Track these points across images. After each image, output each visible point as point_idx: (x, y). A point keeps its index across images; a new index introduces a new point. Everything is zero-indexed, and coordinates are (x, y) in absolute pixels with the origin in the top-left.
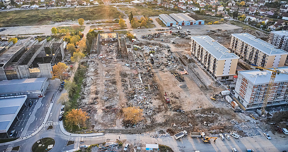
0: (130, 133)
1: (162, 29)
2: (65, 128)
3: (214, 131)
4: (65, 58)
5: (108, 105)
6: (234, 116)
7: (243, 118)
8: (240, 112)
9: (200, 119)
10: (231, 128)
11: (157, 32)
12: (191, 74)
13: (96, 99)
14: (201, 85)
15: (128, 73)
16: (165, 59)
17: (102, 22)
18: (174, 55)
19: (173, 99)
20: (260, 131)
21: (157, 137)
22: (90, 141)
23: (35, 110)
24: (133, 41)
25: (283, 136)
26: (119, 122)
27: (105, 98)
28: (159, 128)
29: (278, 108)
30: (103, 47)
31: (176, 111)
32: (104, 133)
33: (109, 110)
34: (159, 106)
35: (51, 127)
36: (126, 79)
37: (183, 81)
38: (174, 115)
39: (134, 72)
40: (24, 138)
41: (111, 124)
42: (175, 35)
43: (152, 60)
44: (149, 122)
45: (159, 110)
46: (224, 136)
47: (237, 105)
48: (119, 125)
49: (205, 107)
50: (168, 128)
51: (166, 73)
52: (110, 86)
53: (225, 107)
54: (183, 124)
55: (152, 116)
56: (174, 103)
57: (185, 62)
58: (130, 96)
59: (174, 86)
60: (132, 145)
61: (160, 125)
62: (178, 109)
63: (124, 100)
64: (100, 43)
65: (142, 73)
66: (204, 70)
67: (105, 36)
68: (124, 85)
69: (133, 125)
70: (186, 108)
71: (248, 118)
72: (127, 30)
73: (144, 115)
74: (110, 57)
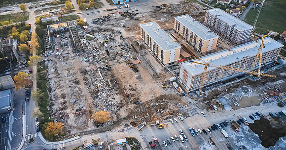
0: (102, 131)
2: (45, 138)
3: (166, 117)
5: (77, 108)
6: (180, 100)
7: (187, 101)
8: (184, 95)
9: (155, 108)
10: (178, 112)
11: (106, 14)
12: (144, 62)
13: (65, 103)
14: (152, 73)
15: (88, 69)
16: (119, 48)
18: (126, 41)
19: (132, 92)
20: (198, 111)
21: (123, 131)
22: (71, 146)
23: (10, 126)
24: (84, 29)
25: (213, 111)
26: (90, 123)
27: (73, 101)
28: (124, 123)
29: (211, 87)
30: (56, 40)
31: (135, 103)
32: (80, 136)
33: (79, 113)
34: (121, 101)
35: (32, 140)
36: (87, 76)
37: (138, 71)
38: (134, 107)
39: (93, 67)
41: (84, 127)
43: (107, 51)
44: (115, 118)
45: (121, 105)
46: (173, 120)
47: (181, 90)
48: (91, 127)
49: (158, 96)
50: (131, 121)
51: (122, 64)
52: (74, 87)
53: (173, 93)
54: (142, 114)
55: (117, 112)
56: (133, 95)
57: (137, 48)
58: (95, 95)
59: (130, 78)
60: (105, 142)
61: (125, 119)
62: (136, 102)
63: (91, 101)
64: (52, 35)
65: (100, 68)
66: (154, 56)
67: (55, 27)
68: (86, 84)
69: (103, 124)
70: (143, 99)
71: (190, 100)
72: (75, 13)
73: (110, 112)
74: (66, 52)
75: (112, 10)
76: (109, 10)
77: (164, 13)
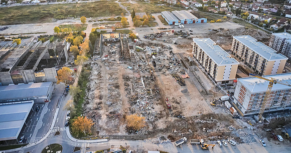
0: (133, 139)
1: (164, 28)
2: (71, 134)
3: (212, 138)
4: (68, 60)
5: (112, 110)
6: (232, 122)
7: (241, 124)
8: (238, 118)
9: (200, 125)
10: (229, 135)
11: (159, 31)
12: (192, 78)
13: (100, 103)
14: (201, 90)
15: (131, 76)
16: (167, 62)
17: (105, 20)
18: (176, 57)
19: (175, 105)
20: (256, 138)
21: (158, 143)
22: (96, 147)
23: (42, 116)
24: (135, 42)
25: (277, 142)
26: (122, 127)
27: (109, 103)
28: (160, 135)
29: (275, 114)
30: (106, 48)
31: (177, 117)
32: (109, 139)
33: (113, 115)
34: (161, 112)
35: (58, 133)
36: (129, 83)
37: (184, 85)
38: (175, 120)
39: (136, 75)
40: (34, 144)
41: (114, 130)
42: (177, 34)
43: (154, 62)
44: (151, 128)
45: (161, 116)
46: (222, 143)
47: (235, 111)
48: (122, 132)
49: (205, 113)
50: (169, 134)
51: (168, 77)
52: (113, 91)
53: (224, 113)
54: (183, 130)
55: (154, 122)
56: (175, 108)
57: (187, 64)
58: (133, 101)
59: (175, 90)
60: (134, 151)
61: (161, 131)
62: (179, 115)
63: (127, 106)
64: (103, 43)
65: (144, 77)
66: (205, 73)
67: (108, 36)
68: (126, 90)
69: (136, 131)
70: (187, 114)
71: (246, 124)
72: (129, 29)
73: (147, 120)
74: (113, 59)
75: (165, 29)
76: (163, 29)
77: (220, 35)
